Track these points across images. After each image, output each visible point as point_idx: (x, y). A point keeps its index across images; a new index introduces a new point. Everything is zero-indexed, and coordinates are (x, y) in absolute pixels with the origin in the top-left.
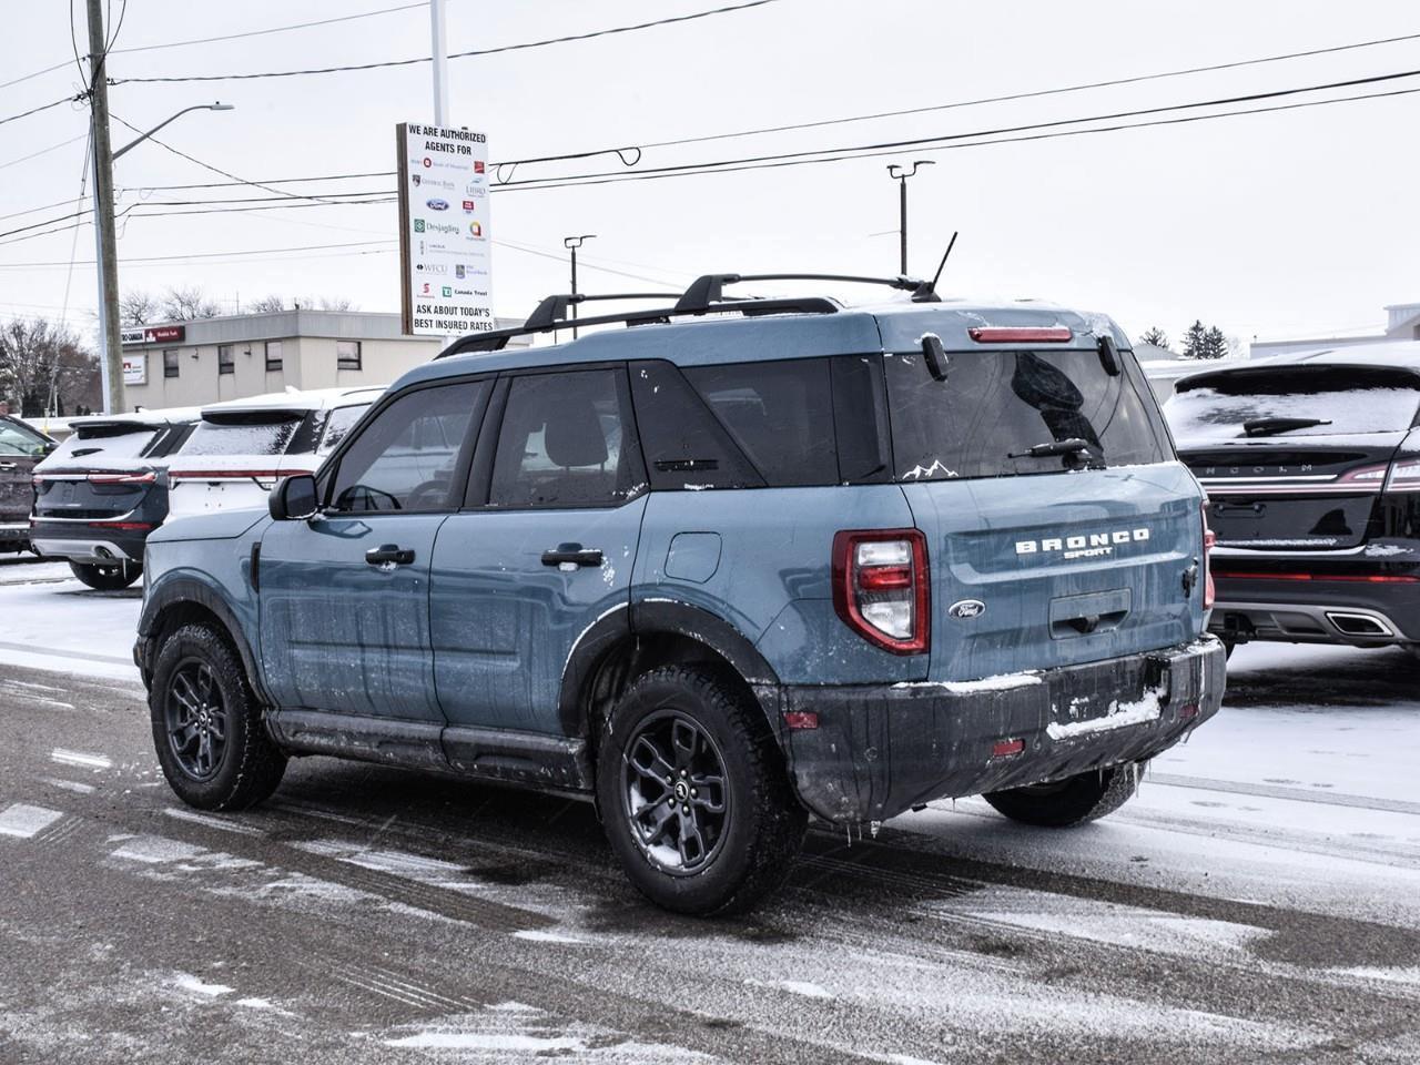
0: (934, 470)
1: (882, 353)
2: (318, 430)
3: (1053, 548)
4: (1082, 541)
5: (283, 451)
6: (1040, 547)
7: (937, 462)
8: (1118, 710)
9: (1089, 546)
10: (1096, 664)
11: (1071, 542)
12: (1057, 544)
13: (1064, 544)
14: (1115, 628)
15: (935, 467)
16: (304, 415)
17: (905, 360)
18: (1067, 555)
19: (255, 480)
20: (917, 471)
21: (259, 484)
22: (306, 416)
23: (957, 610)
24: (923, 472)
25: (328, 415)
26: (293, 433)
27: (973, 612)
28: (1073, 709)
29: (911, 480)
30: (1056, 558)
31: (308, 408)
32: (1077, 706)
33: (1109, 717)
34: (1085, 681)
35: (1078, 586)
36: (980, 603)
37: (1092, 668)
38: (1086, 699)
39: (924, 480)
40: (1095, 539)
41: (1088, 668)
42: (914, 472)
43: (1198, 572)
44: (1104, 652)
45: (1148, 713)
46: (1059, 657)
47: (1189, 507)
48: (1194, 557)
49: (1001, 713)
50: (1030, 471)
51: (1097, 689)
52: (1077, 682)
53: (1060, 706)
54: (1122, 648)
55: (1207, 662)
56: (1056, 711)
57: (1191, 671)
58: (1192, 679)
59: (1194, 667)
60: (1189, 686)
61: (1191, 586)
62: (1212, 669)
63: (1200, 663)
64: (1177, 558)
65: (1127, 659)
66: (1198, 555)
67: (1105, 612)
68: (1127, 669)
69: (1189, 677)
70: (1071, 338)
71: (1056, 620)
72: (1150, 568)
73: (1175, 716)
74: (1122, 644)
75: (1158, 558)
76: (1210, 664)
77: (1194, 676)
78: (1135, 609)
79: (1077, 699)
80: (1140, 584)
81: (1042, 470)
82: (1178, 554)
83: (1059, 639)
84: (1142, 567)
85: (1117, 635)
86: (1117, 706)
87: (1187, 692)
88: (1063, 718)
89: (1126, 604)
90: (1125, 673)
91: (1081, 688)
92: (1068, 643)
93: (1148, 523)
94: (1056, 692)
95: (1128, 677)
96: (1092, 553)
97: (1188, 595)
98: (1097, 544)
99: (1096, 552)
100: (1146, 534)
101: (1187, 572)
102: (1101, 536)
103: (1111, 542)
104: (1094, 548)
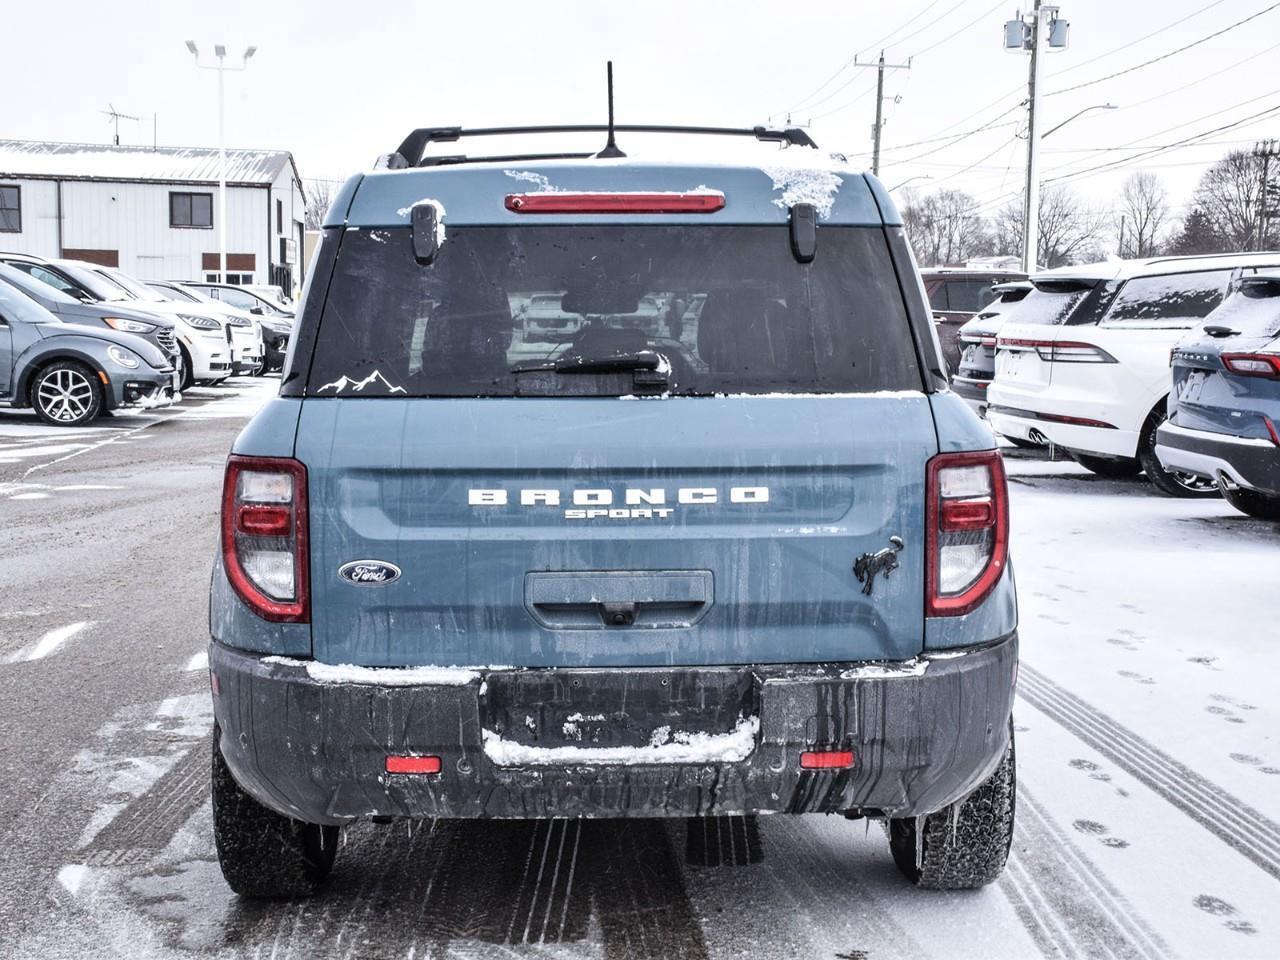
0: (369, 384)
1: (345, 227)
2: (1105, 301)
3: (540, 501)
4: (605, 496)
5: (1064, 321)
7: (376, 373)
8: (672, 740)
9: (620, 503)
10: (627, 671)
11: (580, 496)
12: (552, 497)
13: (566, 497)
14: (686, 624)
15: (372, 378)
16: (1093, 285)
17: (373, 236)
18: (569, 513)
19: (1037, 350)
20: (341, 384)
21: (1040, 354)
22: (1097, 286)
23: (349, 573)
24: (349, 385)
25: (1120, 286)
26: (1079, 302)
27: (378, 577)
28: (569, 727)
29: (330, 394)
30: (548, 516)
31: (1099, 277)
32: (580, 724)
33: (651, 747)
34: (600, 692)
35: (586, 560)
36: (393, 567)
37: (616, 676)
38: (602, 717)
39: (349, 394)
40: (635, 495)
41: (608, 675)
42: (336, 384)
43: (902, 559)
44: (662, 655)
45: (725, 751)
46: (561, 654)
47: (888, 461)
48: (892, 535)
49: (389, 717)
50: (546, 393)
51: (626, 706)
52: (585, 691)
53: (543, 722)
54: (708, 653)
55: (870, 693)
56: (532, 726)
57: (821, 703)
58: (821, 714)
59: (830, 698)
60: (814, 723)
61: (878, 579)
62: (884, 705)
63: (849, 693)
64: (839, 534)
65: (701, 670)
66: (904, 532)
67: (650, 600)
68: (701, 684)
69: (812, 710)
70: (720, 207)
71: (538, 601)
72: (760, 545)
73: (784, 763)
74: (704, 648)
75: (787, 531)
76: (880, 697)
77: (829, 710)
78: (722, 600)
79: (579, 715)
80: (735, 566)
81: (571, 392)
82: (845, 529)
83: (558, 628)
84: (741, 542)
85: (695, 635)
86: (671, 734)
87: (806, 732)
88: (549, 735)
89: (700, 590)
90: (694, 689)
91: (590, 700)
92: (578, 636)
93: (774, 480)
94: (537, 701)
95: (702, 695)
96: (625, 513)
97: (868, 591)
98: (638, 502)
99: (635, 513)
100: (762, 494)
101: (865, 557)
102: (653, 491)
103: (672, 501)
104: (631, 507)
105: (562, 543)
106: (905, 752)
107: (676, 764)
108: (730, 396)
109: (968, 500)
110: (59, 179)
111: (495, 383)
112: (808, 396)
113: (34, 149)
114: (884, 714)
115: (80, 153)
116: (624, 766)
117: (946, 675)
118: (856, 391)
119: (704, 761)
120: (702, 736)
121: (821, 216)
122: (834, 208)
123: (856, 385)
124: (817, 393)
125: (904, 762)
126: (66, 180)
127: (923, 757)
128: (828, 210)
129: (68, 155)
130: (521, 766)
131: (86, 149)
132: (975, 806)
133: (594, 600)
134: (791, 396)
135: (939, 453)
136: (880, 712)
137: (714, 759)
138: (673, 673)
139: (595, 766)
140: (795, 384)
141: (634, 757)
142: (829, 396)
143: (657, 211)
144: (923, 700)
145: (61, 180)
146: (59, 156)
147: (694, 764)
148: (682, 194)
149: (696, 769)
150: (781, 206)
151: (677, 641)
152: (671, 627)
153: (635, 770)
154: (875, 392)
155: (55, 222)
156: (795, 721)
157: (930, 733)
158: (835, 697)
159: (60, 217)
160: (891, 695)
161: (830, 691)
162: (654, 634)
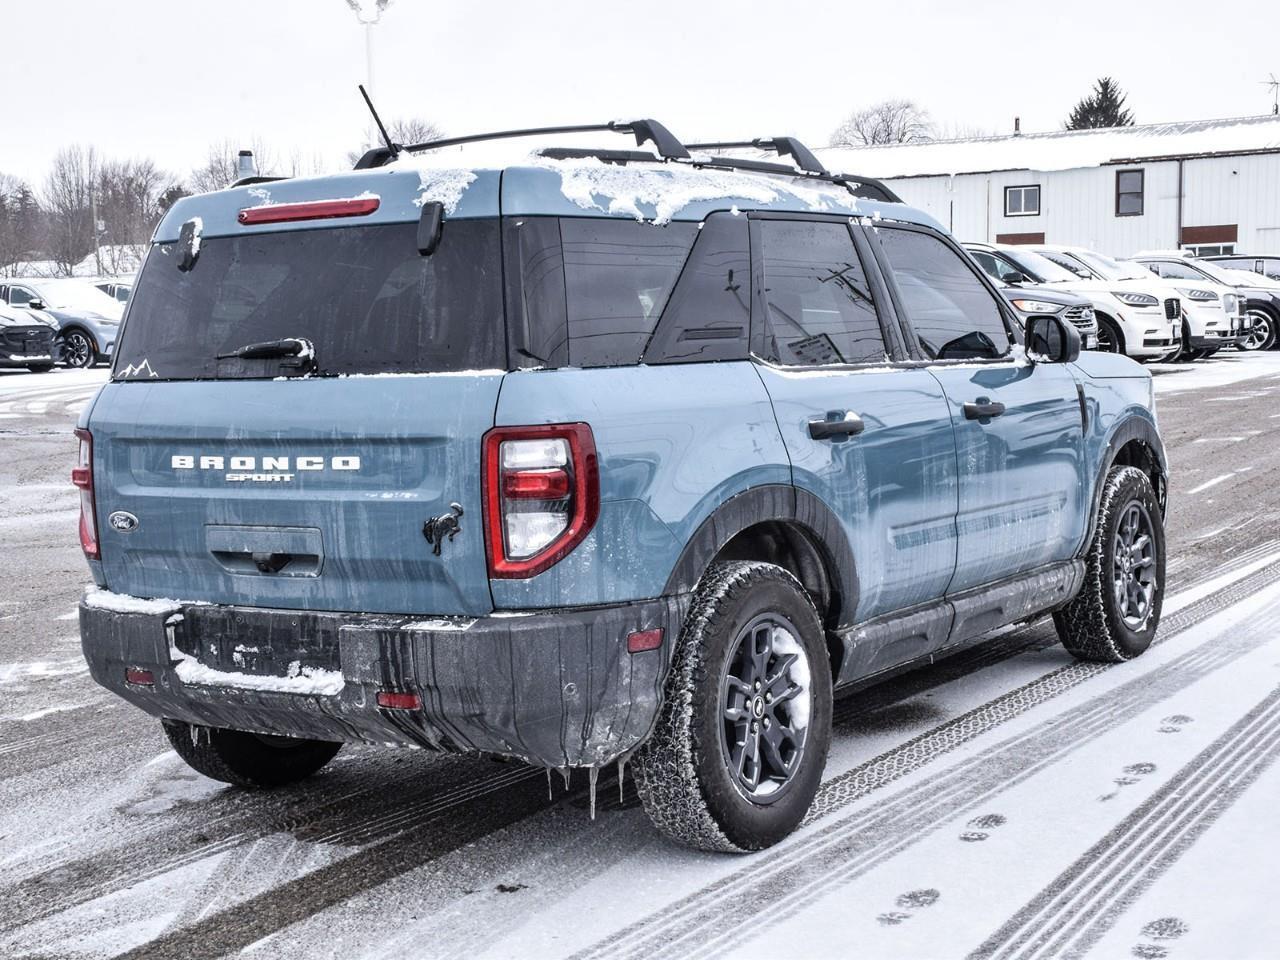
0: (141, 370)
3: (212, 466)
4: (250, 463)
6: (197, 462)
7: (146, 361)
8: (300, 674)
9: (259, 469)
10: (272, 612)
11: (235, 463)
12: (218, 462)
13: (227, 463)
14: (312, 574)
17: (163, 250)
18: (229, 477)
20: (129, 370)
24: (132, 371)
27: (125, 525)
28: (238, 656)
29: (122, 379)
30: (216, 479)
32: (244, 655)
33: (288, 678)
34: (255, 628)
35: (238, 516)
36: (134, 517)
37: (265, 615)
38: (255, 649)
39: (131, 380)
40: (268, 462)
41: (260, 614)
42: (126, 371)
43: (463, 524)
44: (299, 600)
45: (327, 686)
46: (237, 594)
47: (449, 434)
48: (452, 502)
49: (120, 638)
50: (233, 376)
51: (272, 642)
52: (245, 627)
53: (221, 649)
54: (330, 601)
55: (420, 642)
56: (215, 653)
57: (383, 650)
58: (383, 657)
59: (389, 645)
60: (378, 664)
61: (445, 539)
62: (432, 656)
63: (403, 644)
64: (412, 500)
65: (320, 615)
66: (463, 500)
67: (281, 552)
68: (320, 627)
69: (376, 655)
70: (373, 210)
71: (214, 550)
72: (351, 507)
73: (364, 700)
74: (328, 596)
75: (373, 496)
76: (429, 647)
77: (389, 656)
78: (329, 555)
79: (242, 646)
80: (335, 525)
81: (249, 374)
82: (416, 495)
83: (233, 573)
84: (337, 503)
85: (320, 584)
86: (300, 667)
87: (373, 674)
88: (225, 663)
89: (314, 547)
90: (315, 631)
91: (249, 634)
92: (246, 579)
93: (363, 449)
94: (217, 632)
95: (320, 637)
96: (264, 477)
97: (438, 551)
98: (271, 468)
99: (269, 478)
100: (355, 463)
101: (431, 521)
102: (280, 459)
103: (293, 468)
104: (267, 472)
105: (222, 501)
106: (459, 700)
107: (289, 693)
108: (351, 376)
109: (529, 472)
110: (1181, 159)
111: (206, 368)
112: (409, 375)
113: (1165, 131)
114: (433, 663)
115: (1209, 130)
116: (255, 691)
117: (489, 632)
118: (446, 371)
119: (308, 692)
120: (321, 671)
121: (447, 212)
122: (459, 204)
123: (448, 365)
124: (416, 373)
125: (460, 708)
126: (1188, 159)
127: (476, 706)
128: (454, 205)
129: (1197, 133)
130: (195, 685)
131: (1217, 124)
132: (663, 768)
133: (246, 550)
134: (396, 375)
135: (495, 427)
136: (429, 661)
137: (315, 692)
138: (302, 616)
139: (239, 689)
140: (400, 366)
141: (264, 684)
142: (425, 375)
143: (329, 216)
144: (465, 653)
145: (1184, 159)
146: (1189, 134)
147: (302, 695)
148: (349, 200)
149: (303, 699)
150: (418, 204)
151: (309, 589)
152: (303, 576)
153: (264, 695)
154: (462, 371)
155: (1175, 201)
156: (364, 663)
157: (475, 684)
158: (393, 643)
159: (1180, 196)
160: (438, 646)
161: (389, 639)
162: (292, 582)
